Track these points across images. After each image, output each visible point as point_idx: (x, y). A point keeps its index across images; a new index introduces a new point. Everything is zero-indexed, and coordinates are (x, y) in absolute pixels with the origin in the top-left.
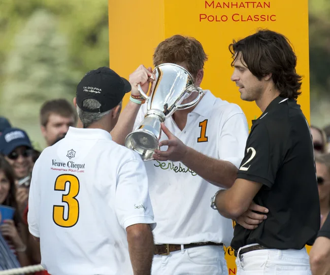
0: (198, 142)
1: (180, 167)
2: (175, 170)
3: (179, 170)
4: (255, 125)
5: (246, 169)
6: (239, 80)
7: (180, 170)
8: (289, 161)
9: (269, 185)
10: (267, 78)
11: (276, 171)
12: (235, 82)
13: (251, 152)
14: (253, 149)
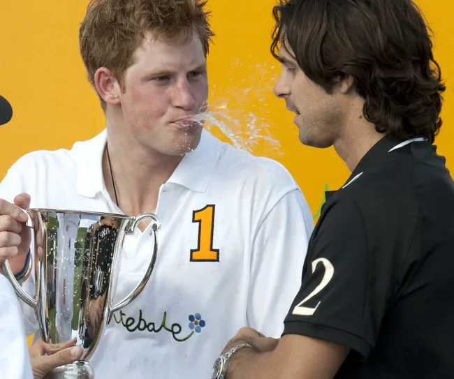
0: (192, 260)
1: (141, 319)
2: (127, 326)
3: (138, 326)
4: (330, 203)
5: (309, 311)
6: (290, 94)
7: (142, 326)
8: (411, 293)
9: (363, 350)
10: (345, 87)
11: (380, 315)
12: (283, 100)
13: (321, 269)
14: (326, 262)
